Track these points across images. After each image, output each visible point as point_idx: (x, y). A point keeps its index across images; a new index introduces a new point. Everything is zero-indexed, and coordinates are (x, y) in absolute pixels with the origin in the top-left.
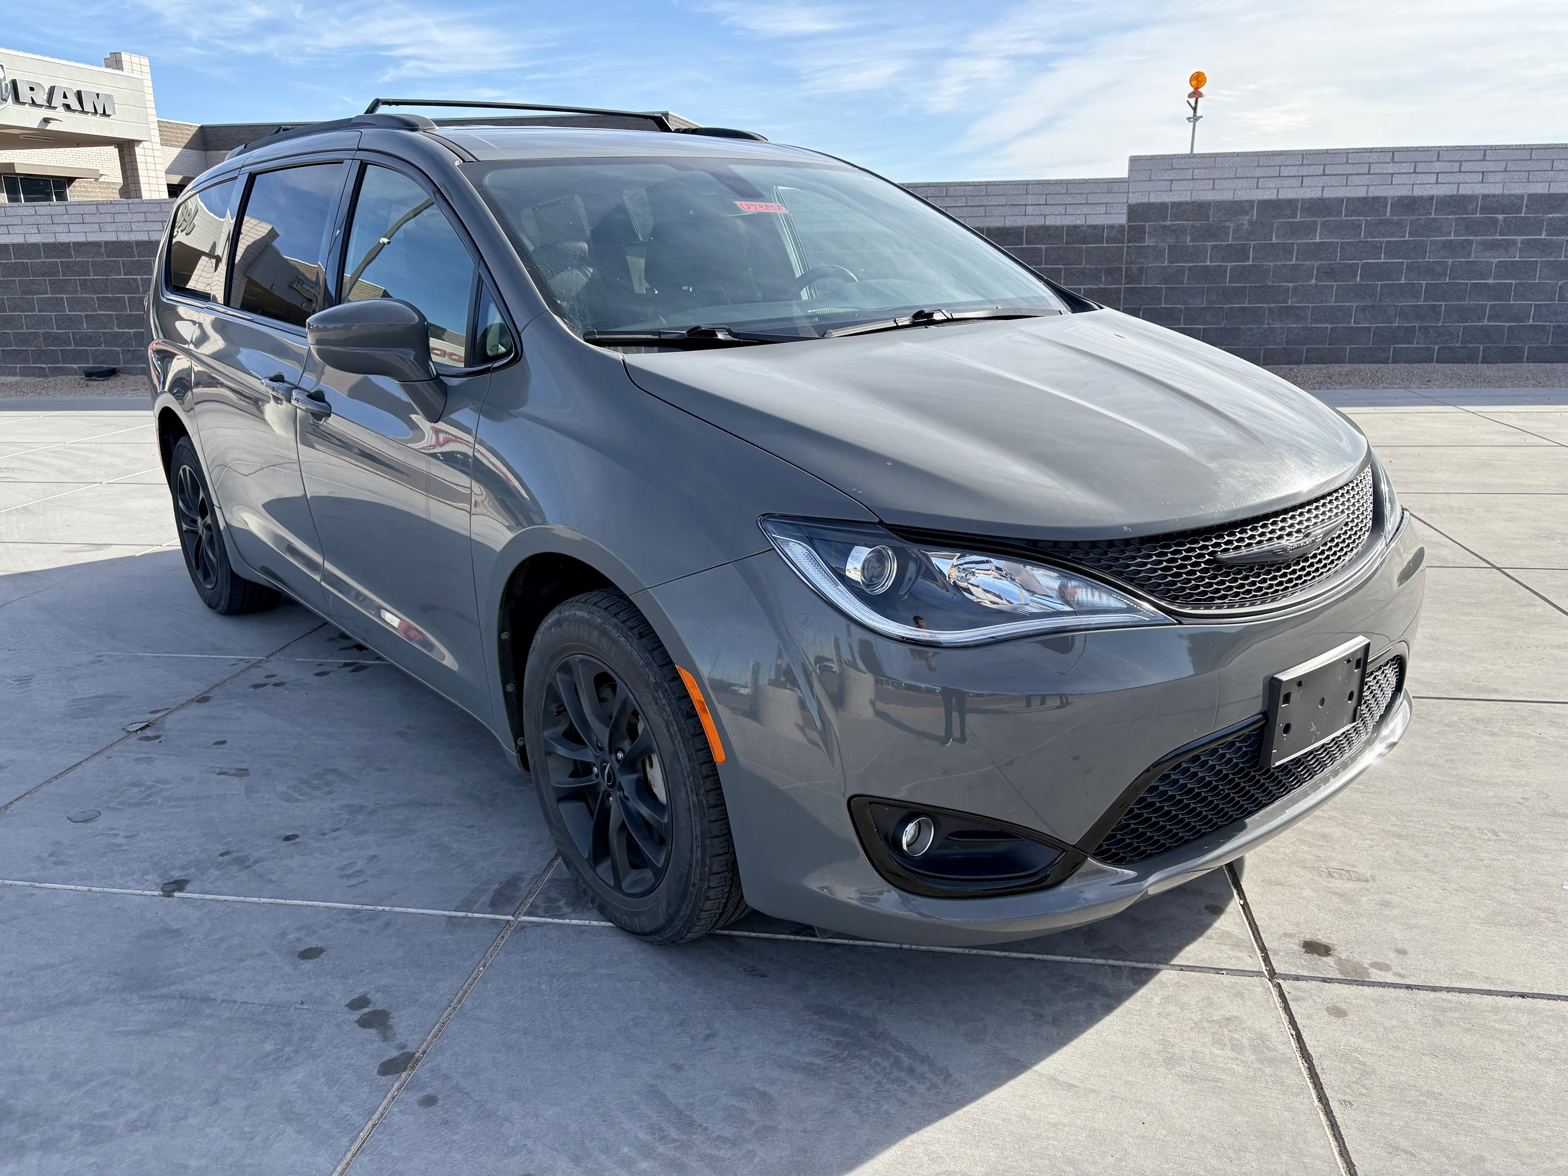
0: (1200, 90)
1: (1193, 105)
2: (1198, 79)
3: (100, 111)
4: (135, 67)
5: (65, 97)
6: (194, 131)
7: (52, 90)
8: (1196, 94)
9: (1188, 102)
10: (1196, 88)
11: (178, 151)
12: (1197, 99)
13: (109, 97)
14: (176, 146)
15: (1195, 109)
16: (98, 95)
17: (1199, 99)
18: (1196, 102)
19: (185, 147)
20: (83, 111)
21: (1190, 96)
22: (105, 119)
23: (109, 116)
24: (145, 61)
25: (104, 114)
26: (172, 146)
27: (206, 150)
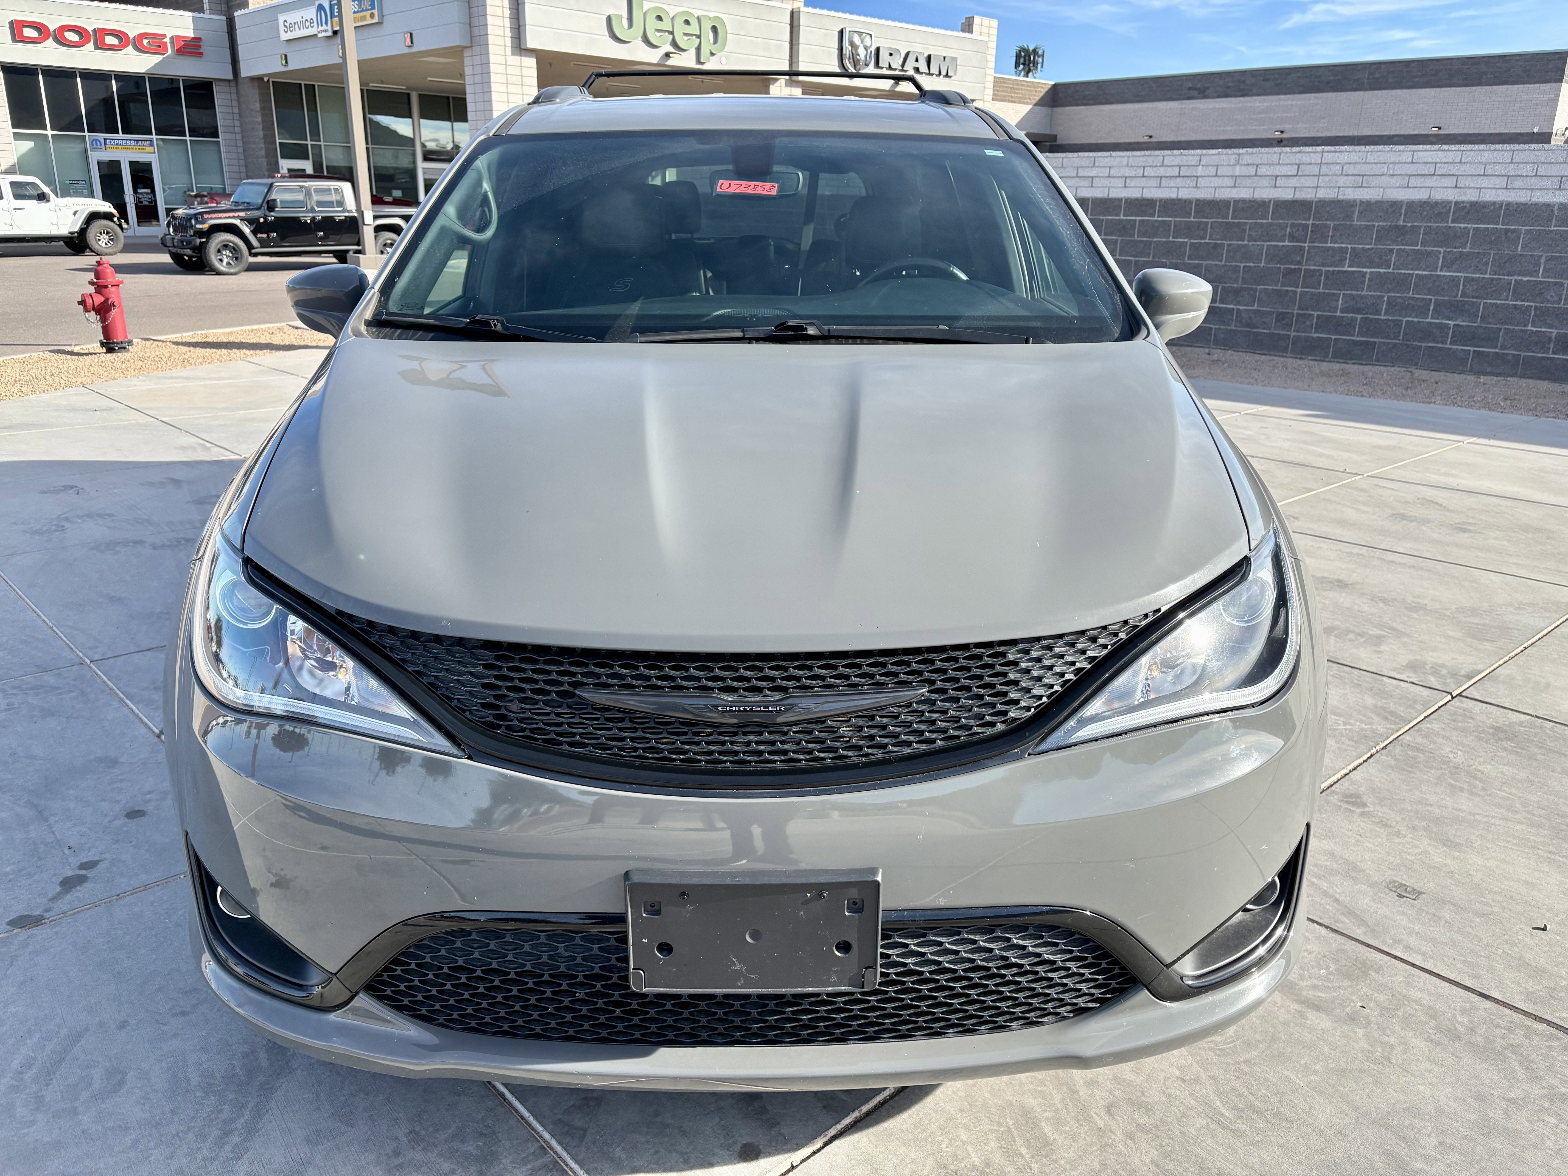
3: (944, 72)
4: (985, 30)
5: (917, 60)
6: (1047, 88)
7: (908, 54)
11: (1027, 108)
13: (954, 59)
14: (1027, 103)
16: (945, 58)
19: (1036, 105)
20: (929, 74)
22: (947, 79)
23: (950, 77)
24: (995, 23)
25: (947, 76)
26: (1024, 103)
27: (1053, 106)
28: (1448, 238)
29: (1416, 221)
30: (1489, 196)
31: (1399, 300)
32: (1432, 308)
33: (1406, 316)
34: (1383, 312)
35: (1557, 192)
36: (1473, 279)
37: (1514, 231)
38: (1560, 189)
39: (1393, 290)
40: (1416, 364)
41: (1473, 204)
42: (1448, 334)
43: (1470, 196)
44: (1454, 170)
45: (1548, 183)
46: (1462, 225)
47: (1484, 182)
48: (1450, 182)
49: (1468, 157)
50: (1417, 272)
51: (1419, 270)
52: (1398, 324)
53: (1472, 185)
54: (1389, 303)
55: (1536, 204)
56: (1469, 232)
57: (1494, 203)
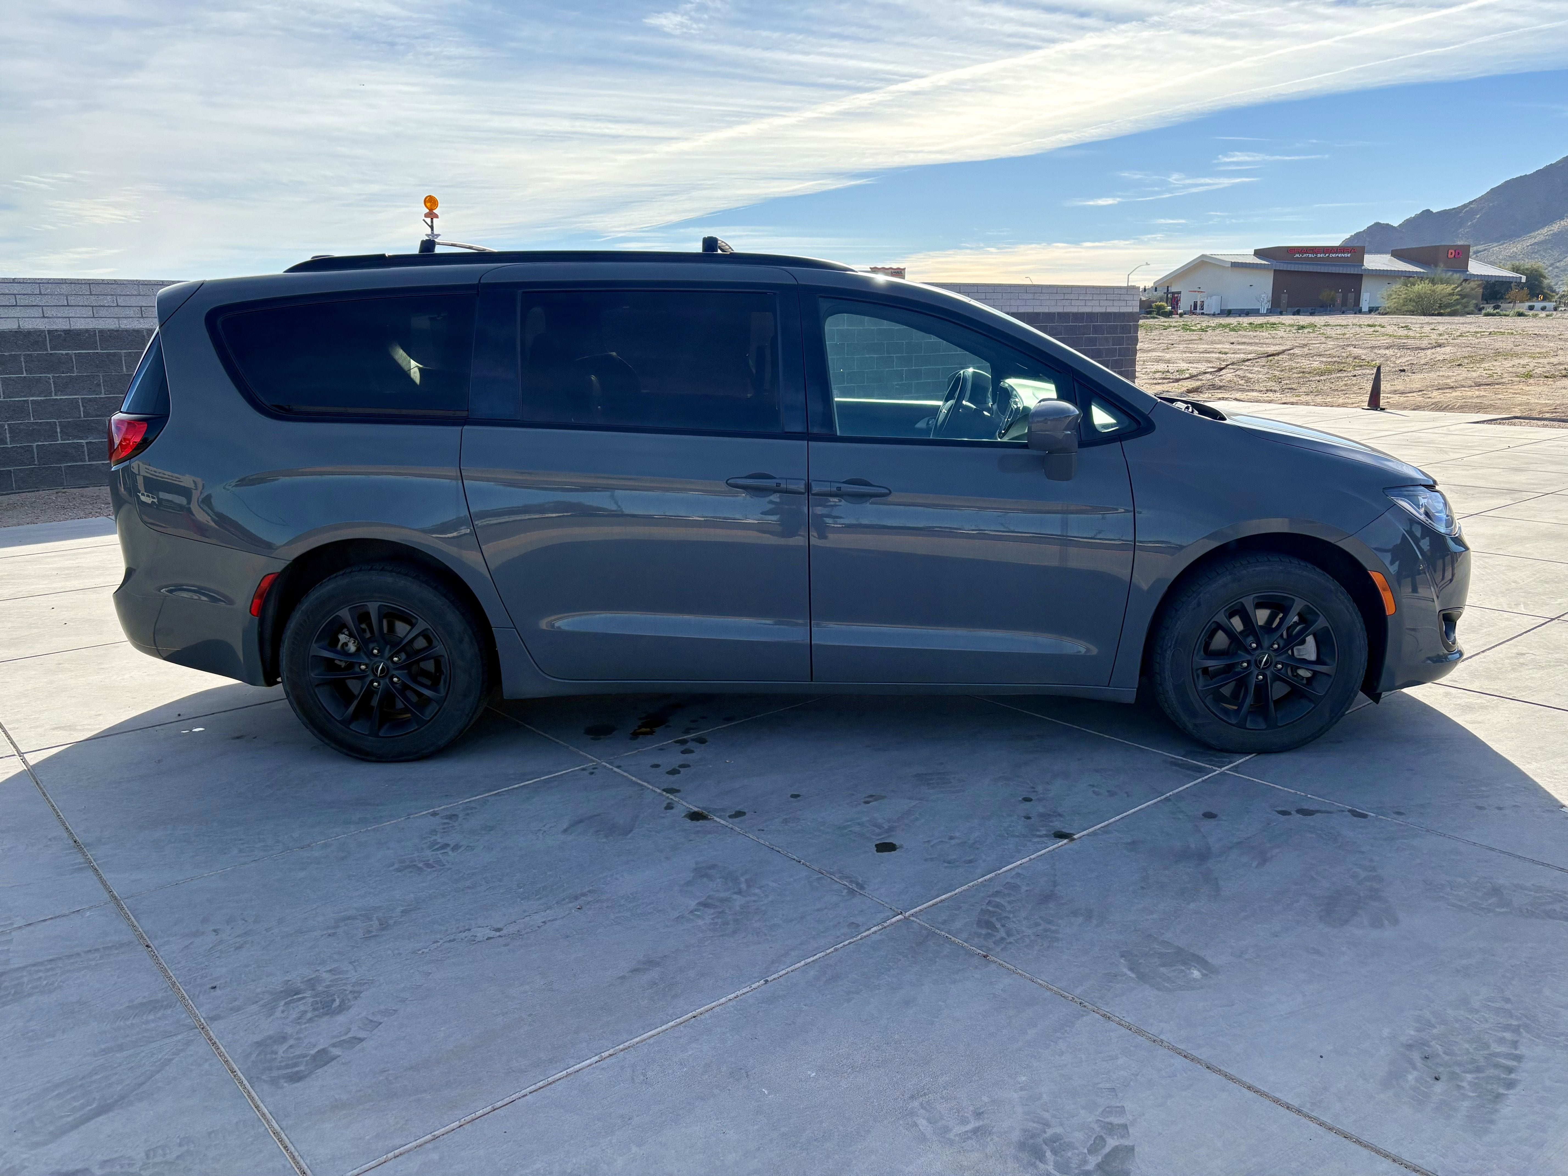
0: (434, 211)
1: (430, 224)
2: (431, 202)
8: (431, 215)
9: (424, 220)
10: (431, 210)
12: (432, 219)
15: (432, 227)
17: (434, 219)
18: (432, 222)
21: (426, 216)
28: (53, 364)
29: (12, 351)
30: (80, 325)
31: (22, 427)
32: (58, 430)
33: (35, 441)
34: (8, 440)
35: (141, 320)
36: (90, 400)
37: (114, 354)
38: (142, 317)
39: (12, 418)
40: (62, 485)
41: (67, 332)
42: (83, 452)
43: (61, 325)
44: (37, 301)
45: (130, 312)
46: (64, 352)
47: (71, 312)
48: (37, 312)
49: (46, 289)
50: (31, 399)
51: (33, 396)
52: (29, 449)
53: (59, 315)
54: (11, 430)
55: (126, 331)
56: (71, 359)
57: (87, 331)
